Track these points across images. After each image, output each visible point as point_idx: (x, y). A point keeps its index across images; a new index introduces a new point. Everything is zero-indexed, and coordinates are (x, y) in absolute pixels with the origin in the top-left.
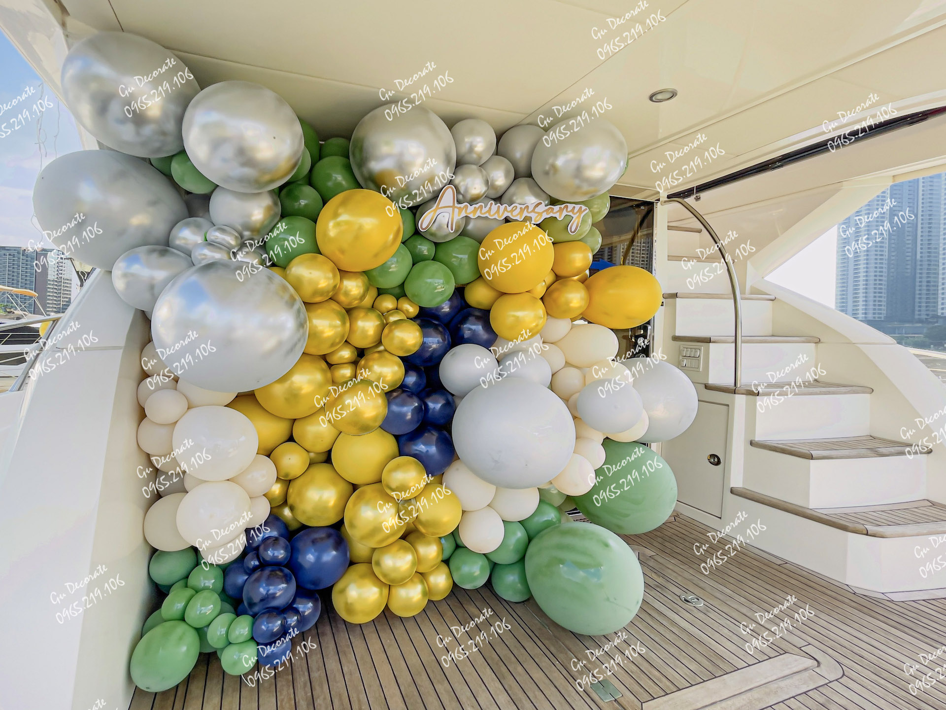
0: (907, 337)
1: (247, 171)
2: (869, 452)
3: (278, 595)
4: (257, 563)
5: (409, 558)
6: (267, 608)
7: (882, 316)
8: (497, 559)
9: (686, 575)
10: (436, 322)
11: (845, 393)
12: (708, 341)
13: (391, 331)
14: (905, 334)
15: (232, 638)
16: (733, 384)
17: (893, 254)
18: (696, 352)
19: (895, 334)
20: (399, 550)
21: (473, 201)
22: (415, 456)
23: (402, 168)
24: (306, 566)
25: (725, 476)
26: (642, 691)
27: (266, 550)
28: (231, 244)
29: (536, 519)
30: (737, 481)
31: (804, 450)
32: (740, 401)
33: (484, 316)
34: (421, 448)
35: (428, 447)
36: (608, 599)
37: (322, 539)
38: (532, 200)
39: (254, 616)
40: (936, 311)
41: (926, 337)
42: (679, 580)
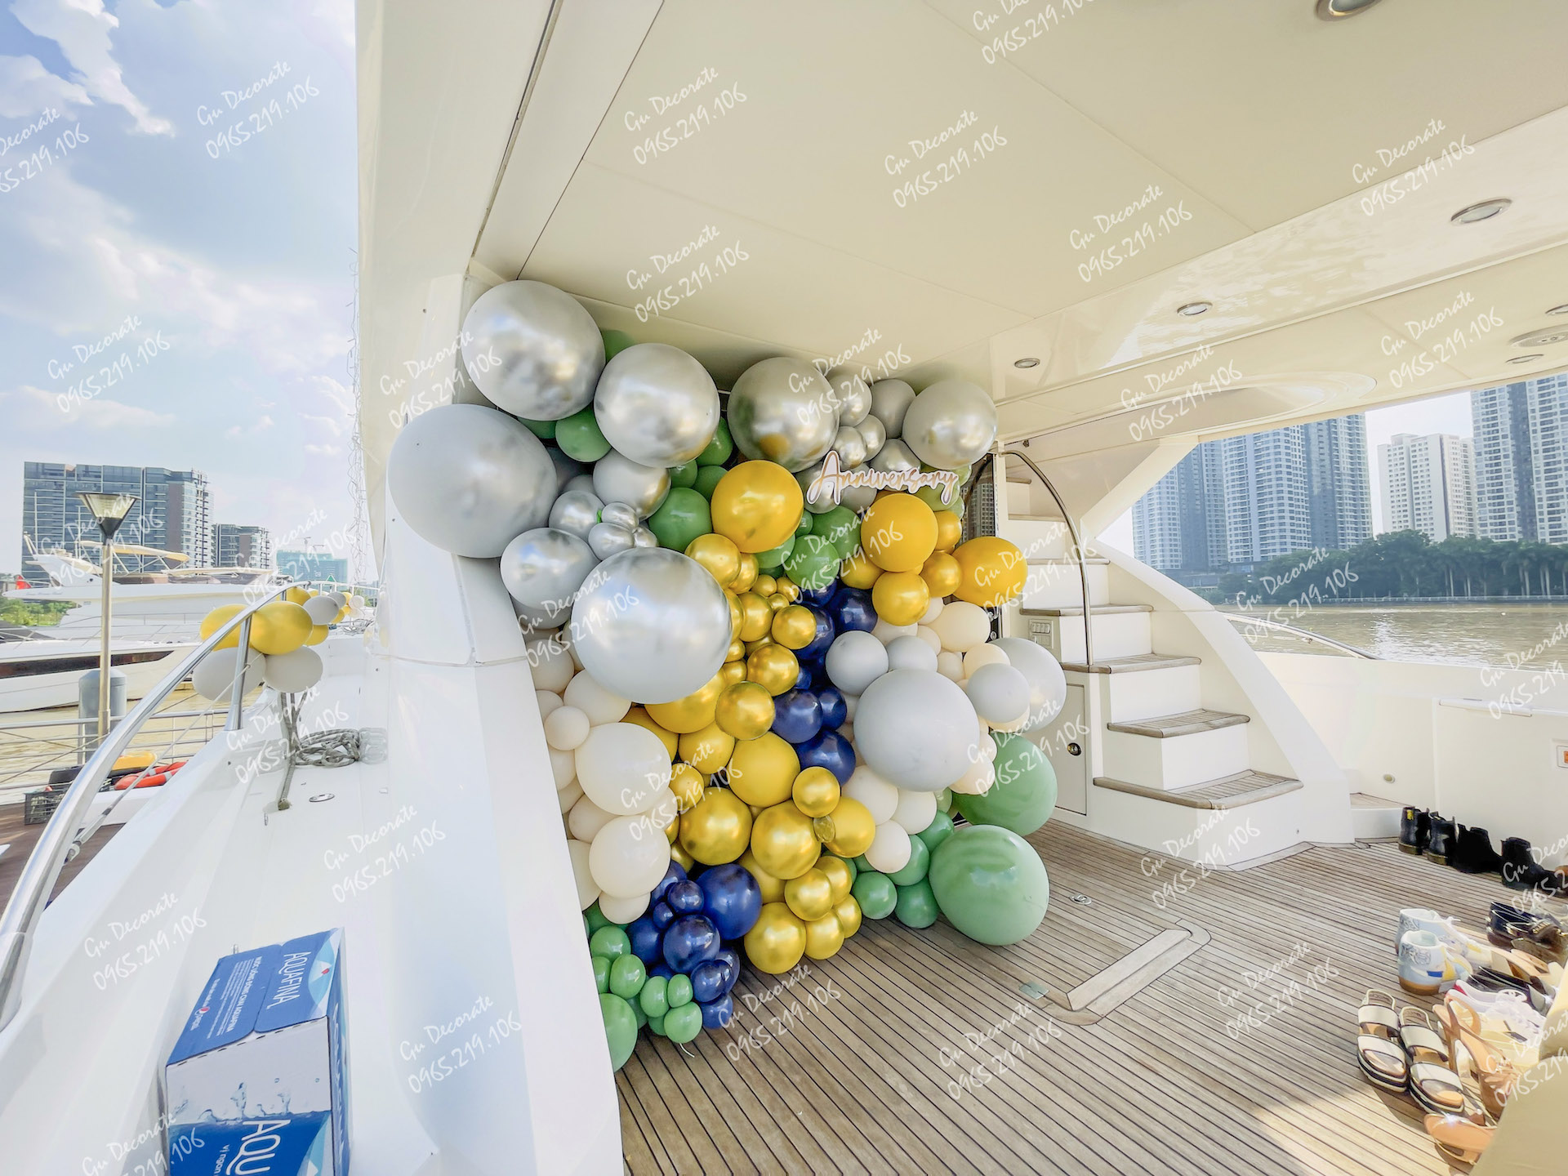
0: (1204, 590)
1: (665, 446)
2: (1204, 725)
3: (706, 946)
4: (670, 915)
5: (826, 885)
6: (700, 963)
7: (1179, 564)
8: (904, 881)
9: (1069, 877)
10: (816, 605)
11: (1181, 665)
12: (1057, 614)
13: (785, 621)
14: (1202, 585)
15: (674, 1002)
16: (1086, 662)
17: (1183, 486)
18: (1046, 627)
19: (1192, 586)
20: (814, 879)
21: (853, 467)
22: (822, 765)
23: (788, 430)
24: (723, 911)
25: (1086, 767)
26: (1063, 984)
27: (679, 896)
28: (629, 525)
29: (932, 830)
30: (1098, 771)
31: (1155, 728)
32: (1094, 679)
33: (865, 596)
34: (822, 755)
35: (830, 755)
36: (1024, 898)
37: (729, 879)
38: (905, 466)
39: (688, 974)
40: (1226, 556)
41: (1220, 588)
42: (1065, 883)
